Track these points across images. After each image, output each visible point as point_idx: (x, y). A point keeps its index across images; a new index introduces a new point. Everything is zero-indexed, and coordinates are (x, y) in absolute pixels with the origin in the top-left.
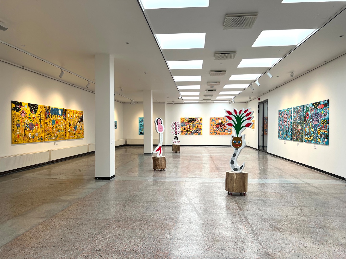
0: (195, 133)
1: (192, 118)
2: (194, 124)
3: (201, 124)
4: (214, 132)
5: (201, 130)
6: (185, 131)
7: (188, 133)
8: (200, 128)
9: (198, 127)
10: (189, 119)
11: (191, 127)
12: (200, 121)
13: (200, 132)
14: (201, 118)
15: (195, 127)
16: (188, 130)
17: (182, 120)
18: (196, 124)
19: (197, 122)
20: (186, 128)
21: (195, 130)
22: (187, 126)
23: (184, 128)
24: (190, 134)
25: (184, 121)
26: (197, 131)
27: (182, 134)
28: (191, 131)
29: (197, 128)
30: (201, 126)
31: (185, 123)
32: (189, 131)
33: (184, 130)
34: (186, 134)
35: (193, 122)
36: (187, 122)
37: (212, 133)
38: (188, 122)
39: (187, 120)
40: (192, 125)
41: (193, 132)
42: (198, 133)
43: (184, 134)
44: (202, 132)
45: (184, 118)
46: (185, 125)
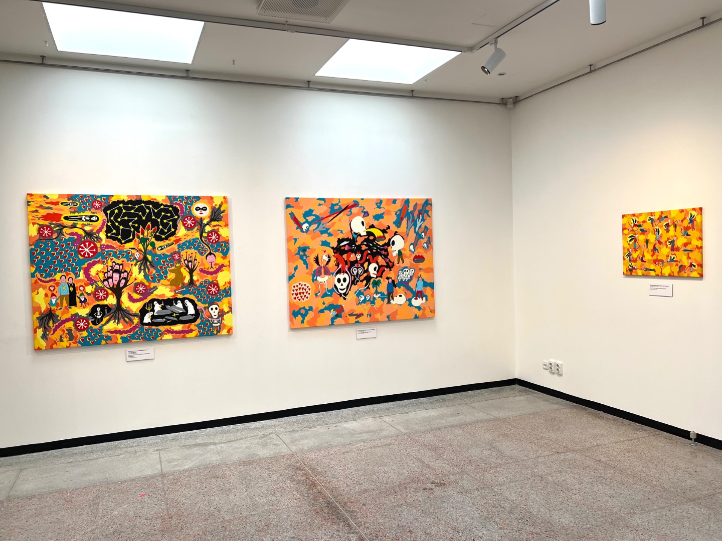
0: (174, 323)
1: (138, 201)
2: (164, 248)
3: (223, 246)
4: (318, 303)
5: (225, 300)
6: (76, 318)
7: (112, 325)
8: (209, 278)
9: (191, 272)
10: (111, 206)
11: (137, 275)
12: (208, 229)
13: (215, 313)
14: (217, 203)
15: (171, 276)
16: (103, 307)
17: (43, 212)
18: (175, 247)
19: (181, 231)
20: (89, 289)
21: (167, 303)
22: (93, 272)
23: (64, 290)
24: (125, 341)
25: (70, 223)
26: (191, 310)
27: (51, 347)
28: (135, 307)
29: (187, 281)
30: (220, 268)
31: (78, 241)
32: (118, 312)
33: (72, 302)
34: (85, 343)
35: (148, 233)
36: (89, 234)
37: (304, 316)
38: (102, 235)
39: (88, 213)
40: (138, 255)
41: (153, 317)
42: (199, 321)
43: (66, 343)
44: (231, 310)
45: (61, 196)
46: (81, 263)
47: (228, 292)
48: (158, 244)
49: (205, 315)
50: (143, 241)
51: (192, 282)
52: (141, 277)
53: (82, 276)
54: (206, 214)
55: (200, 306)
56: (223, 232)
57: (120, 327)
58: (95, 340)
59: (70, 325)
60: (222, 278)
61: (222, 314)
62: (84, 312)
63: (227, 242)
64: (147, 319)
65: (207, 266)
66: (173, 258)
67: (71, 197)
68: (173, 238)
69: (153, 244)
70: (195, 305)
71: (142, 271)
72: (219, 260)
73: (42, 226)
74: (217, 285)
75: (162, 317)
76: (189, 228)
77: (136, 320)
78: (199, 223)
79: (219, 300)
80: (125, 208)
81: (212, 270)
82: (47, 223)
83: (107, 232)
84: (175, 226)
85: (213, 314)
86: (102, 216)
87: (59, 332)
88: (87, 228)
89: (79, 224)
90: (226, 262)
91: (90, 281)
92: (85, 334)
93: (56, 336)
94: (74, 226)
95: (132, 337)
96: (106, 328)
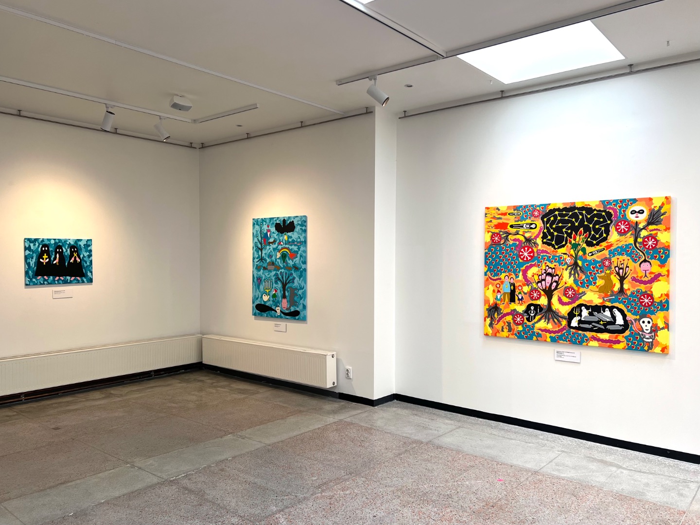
0: (600, 331)
1: (573, 208)
2: (594, 254)
3: (663, 254)
5: (661, 314)
6: (514, 313)
7: (542, 324)
8: (643, 288)
9: (622, 279)
10: (549, 215)
11: (567, 279)
12: (644, 233)
13: (647, 327)
14: (657, 204)
15: (600, 282)
16: (536, 306)
17: (495, 222)
18: (606, 253)
19: (613, 236)
20: (526, 289)
21: (596, 309)
22: (530, 274)
23: (507, 289)
24: (554, 340)
25: (513, 230)
26: (620, 320)
27: (495, 335)
28: (564, 310)
29: (617, 288)
30: (656, 277)
31: (520, 246)
32: (548, 312)
33: (512, 300)
34: (520, 336)
35: (580, 239)
36: (528, 240)
38: (539, 241)
39: (529, 221)
40: (569, 260)
41: (580, 322)
42: (627, 333)
43: (506, 333)
44: (667, 326)
45: (509, 208)
46: (521, 265)
47: (664, 305)
48: (589, 249)
49: (634, 327)
50: (575, 246)
51: (622, 290)
52: (571, 282)
53: (521, 277)
54: (643, 217)
55: (630, 317)
56: (663, 237)
57: (550, 326)
58: (528, 336)
59: (509, 318)
60: (658, 290)
61: (655, 329)
62: (521, 308)
63: (667, 248)
64: (574, 323)
65: (641, 274)
66: (604, 264)
67: (516, 208)
68: (604, 244)
69: (584, 250)
70: (624, 316)
71: (572, 276)
72: (655, 268)
73: (494, 234)
74: (651, 296)
75: (589, 323)
76: (621, 233)
77: (564, 323)
78: (635, 228)
79: (653, 313)
80: (560, 215)
81: (646, 279)
82: (497, 231)
83: (543, 238)
84: (607, 232)
85: (645, 328)
86: (539, 223)
87: (501, 324)
88: (527, 235)
89: (521, 231)
90: (663, 271)
91: (527, 282)
92: (520, 328)
93: (499, 326)
94: (517, 233)
95: (560, 338)
96: (538, 325)
